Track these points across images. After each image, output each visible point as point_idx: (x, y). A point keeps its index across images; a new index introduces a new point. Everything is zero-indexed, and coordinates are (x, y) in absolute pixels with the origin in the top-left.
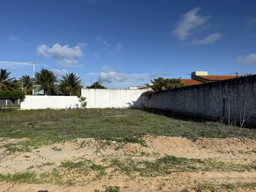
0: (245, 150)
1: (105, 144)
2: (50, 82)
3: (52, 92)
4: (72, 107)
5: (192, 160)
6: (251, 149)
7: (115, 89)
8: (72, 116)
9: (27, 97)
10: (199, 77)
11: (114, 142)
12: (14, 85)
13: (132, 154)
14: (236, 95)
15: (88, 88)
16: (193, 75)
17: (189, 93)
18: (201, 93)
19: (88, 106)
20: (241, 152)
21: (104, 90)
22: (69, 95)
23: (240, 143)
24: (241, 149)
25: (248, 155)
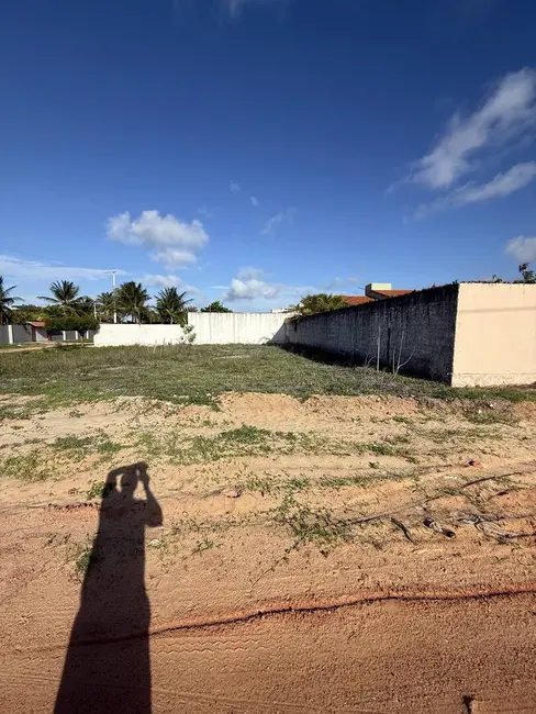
0: (382, 417)
1: (154, 406)
2: (138, 303)
3: (145, 318)
4: (173, 343)
5: (279, 434)
6: (393, 415)
7: (242, 313)
8: (164, 357)
9: (104, 327)
10: (376, 293)
11: (169, 403)
12: (86, 307)
13: (189, 423)
14: (405, 323)
15: (203, 311)
16: (368, 289)
17: (344, 320)
18: (360, 320)
19: (197, 342)
20: (373, 420)
21: (224, 314)
22: (169, 323)
23: (379, 404)
24: (377, 414)
25: (383, 426)
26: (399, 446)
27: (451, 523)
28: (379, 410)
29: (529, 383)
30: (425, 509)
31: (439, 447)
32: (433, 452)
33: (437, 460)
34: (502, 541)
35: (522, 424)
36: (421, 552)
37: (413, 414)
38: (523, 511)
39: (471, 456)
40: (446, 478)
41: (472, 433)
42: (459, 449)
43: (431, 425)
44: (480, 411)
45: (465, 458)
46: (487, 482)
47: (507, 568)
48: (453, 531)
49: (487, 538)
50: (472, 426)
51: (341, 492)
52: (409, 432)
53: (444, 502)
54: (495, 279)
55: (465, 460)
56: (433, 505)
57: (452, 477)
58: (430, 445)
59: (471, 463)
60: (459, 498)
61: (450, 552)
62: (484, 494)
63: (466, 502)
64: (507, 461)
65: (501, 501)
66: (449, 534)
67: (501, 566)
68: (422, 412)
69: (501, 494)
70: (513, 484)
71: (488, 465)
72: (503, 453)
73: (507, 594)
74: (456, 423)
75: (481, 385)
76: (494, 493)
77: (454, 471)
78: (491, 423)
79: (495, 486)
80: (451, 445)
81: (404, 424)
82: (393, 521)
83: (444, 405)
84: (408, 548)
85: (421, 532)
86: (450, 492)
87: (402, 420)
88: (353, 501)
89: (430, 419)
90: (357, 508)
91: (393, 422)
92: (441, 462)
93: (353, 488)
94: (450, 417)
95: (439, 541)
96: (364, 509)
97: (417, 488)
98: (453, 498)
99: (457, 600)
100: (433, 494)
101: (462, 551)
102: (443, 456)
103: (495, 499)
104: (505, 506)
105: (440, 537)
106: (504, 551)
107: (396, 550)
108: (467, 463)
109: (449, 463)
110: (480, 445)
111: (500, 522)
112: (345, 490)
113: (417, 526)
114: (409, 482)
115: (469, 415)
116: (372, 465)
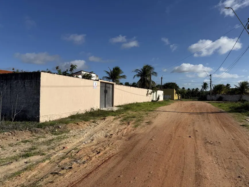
0: (15, 143)
6: (21, 140)
14: (9, 90)
20: (11, 145)
23: (11, 137)
24: (12, 142)
25: (18, 147)
26: (33, 151)
27: (69, 165)
28: (13, 140)
29: (67, 117)
30: (59, 166)
31: (50, 146)
32: (49, 149)
33: (52, 151)
34: (84, 163)
35: (71, 132)
36: (66, 176)
37: (30, 138)
38: (85, 154)
39: (63, 146)
40: (59, 155)
41: (58, 138)
42: (57, 145)
43: (41, 140)
44: (56, 130)
45: (62, 146)
46: (72, 151)
47: (88, 168)
48: (71, 166)
49: (80, 164)
50: (56, 136)
51: (22, 176)
52: (33, 145)
53: (63, 162)
54: (48, 71)
55: (61, 148)
56: (60, 164)
57: (61, 154)
58: (45, 147)
59: (64, 148)
60: (67, 159)
61: (73, 172)
62: (73, 155)
63: (69, 159)
64: (73, 144)
65: (78, 154)
66: (71, 168)
67: (87, 168)
68: (34, 136)
69: (78, 152)
70: (79, 149)
71: (69, 147)
72: (71, 142)
73: (91, 173)
74: (50, 137)
75: (51, 120)
76: (75, 153)
77: (61, 152)
78: (61, 134)
79: (75, 151)
80: (54, 144)
81: (28, 143)
82: (52, 173)
83: (42, 131)
84: (62, 177)
85: (62, 172)
86: (63, 158)
87: (26, 141)
88: (29, 177)
89: (39, 138)
90: (33, 178)
91: (22, 144)
92: (54, 151)
93: (26, 173)
94: (46, 135)
95: (69, 171)
96: (37, 177)
97: (51, 162)
98: (65, 159)
99: (82, 180)
100: (58, 161)
101: (76, 170)
102: (53, 149)
103: (77, 155)
104: (80, 155)
105: (68, 170)
106: (86, 165)
107: (58, 180)
108: (62, 148)
109: (57, 150)
110: (64, 141)
111: (81, 159)
112: (23, 175)
113: (60, 171)
114: (47, 161)
115: (53, 132)
116: (26, 163)
